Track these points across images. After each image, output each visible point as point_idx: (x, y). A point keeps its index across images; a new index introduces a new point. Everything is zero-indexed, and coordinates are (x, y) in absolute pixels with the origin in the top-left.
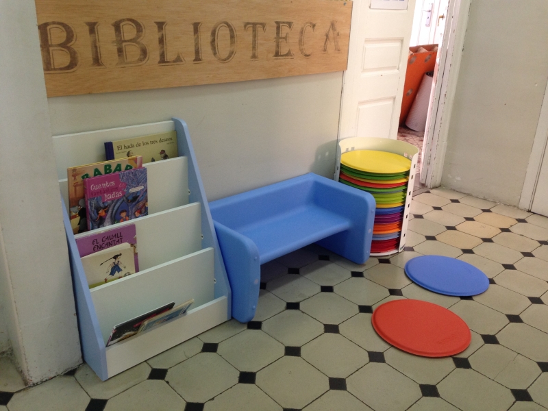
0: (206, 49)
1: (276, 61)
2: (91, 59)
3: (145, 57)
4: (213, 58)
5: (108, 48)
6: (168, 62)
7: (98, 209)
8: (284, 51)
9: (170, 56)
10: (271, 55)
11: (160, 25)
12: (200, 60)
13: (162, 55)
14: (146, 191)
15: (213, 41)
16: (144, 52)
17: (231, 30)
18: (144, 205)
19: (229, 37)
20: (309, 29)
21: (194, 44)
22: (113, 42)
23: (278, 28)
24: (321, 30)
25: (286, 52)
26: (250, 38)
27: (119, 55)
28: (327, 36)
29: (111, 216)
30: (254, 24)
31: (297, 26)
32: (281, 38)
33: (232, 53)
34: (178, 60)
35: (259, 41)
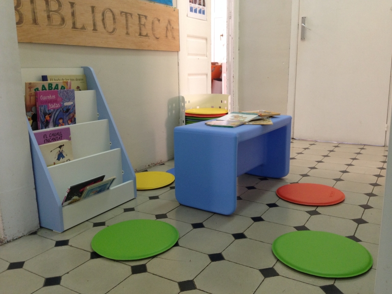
0: (99, 24)
1: (140, 39)
2: (32, 20)
3: (64, 23)
4: (104, 30)
5: (42, 15)
6: (77, 28)
7: (45, 114)
8: (144, 33)
9: (78, 25)
10: (137, 35)
11: (72, 4)
12: (96, 30)
13: (74, 24)
14: (74, 106)
15: (103, 19)
16: (63, 20)
17: (113, 15)
18: (74, 116)
19: (112, 19)
20: (157, 22)
21: (92, 19)
22: (44, 11)
23: (140, 18)
24: (163, 24)
25: (145, 34)
26: (124, 21)
27: (48, 20)
28: (167, 28)
29: (53, 121)
30: (126, 13)
31: (150, 19)
32: (142, 25)
33: (114, 29)
34: (83, 28)
35: (130, 25)
